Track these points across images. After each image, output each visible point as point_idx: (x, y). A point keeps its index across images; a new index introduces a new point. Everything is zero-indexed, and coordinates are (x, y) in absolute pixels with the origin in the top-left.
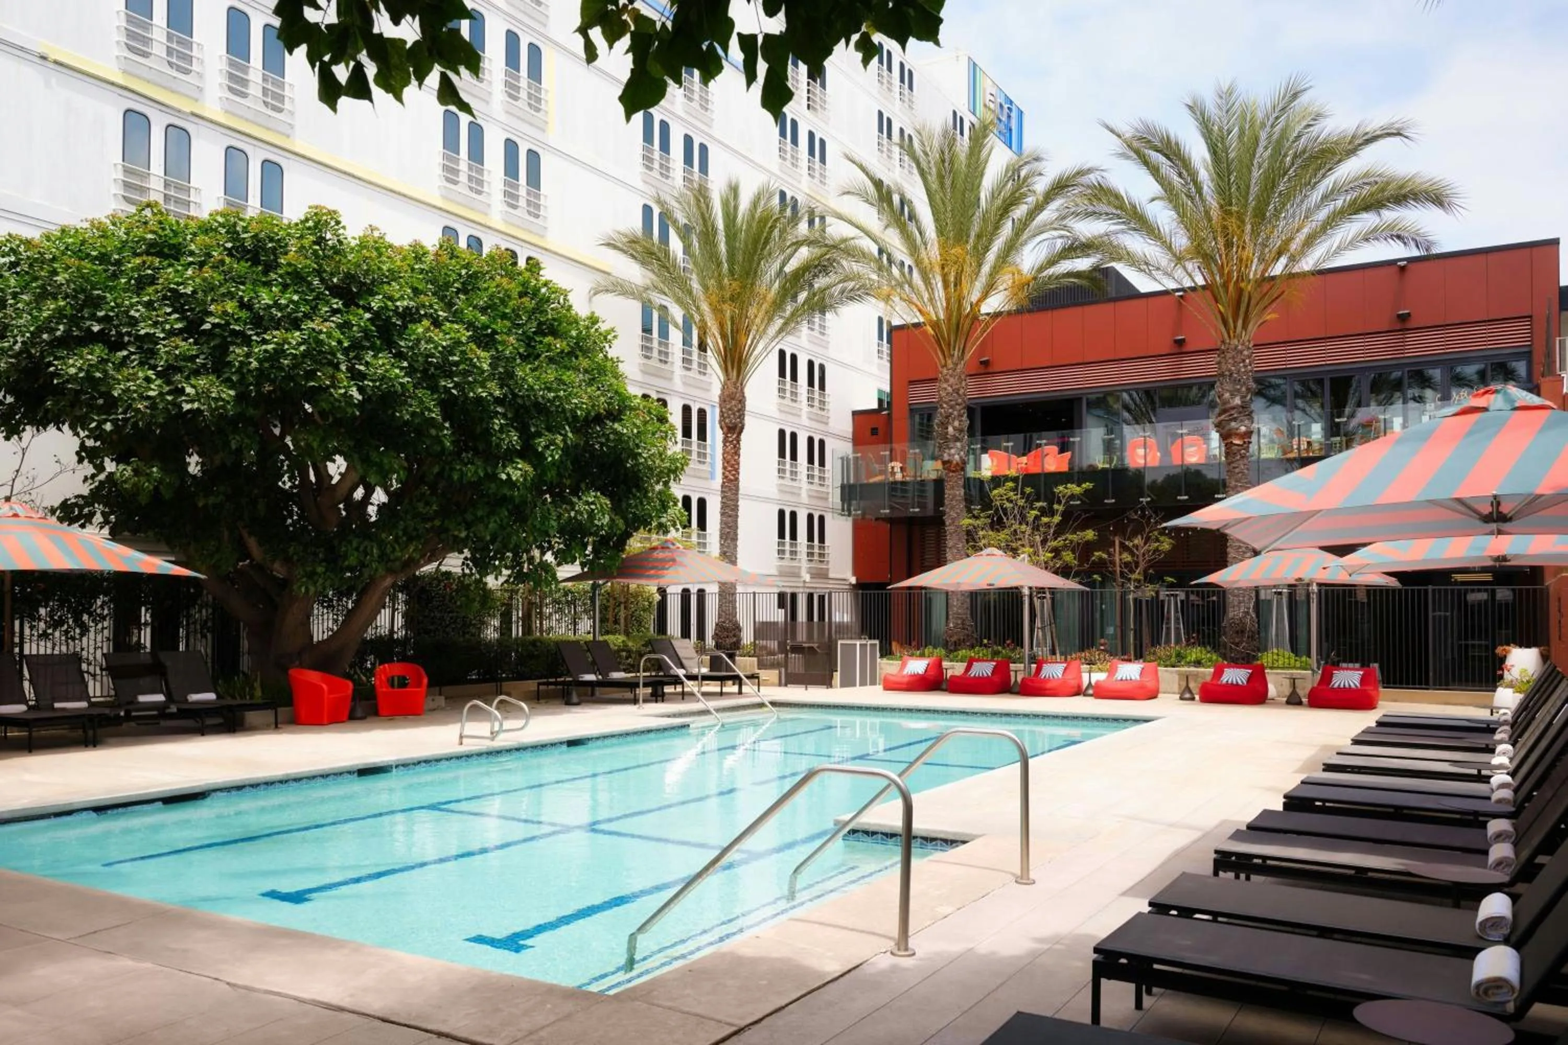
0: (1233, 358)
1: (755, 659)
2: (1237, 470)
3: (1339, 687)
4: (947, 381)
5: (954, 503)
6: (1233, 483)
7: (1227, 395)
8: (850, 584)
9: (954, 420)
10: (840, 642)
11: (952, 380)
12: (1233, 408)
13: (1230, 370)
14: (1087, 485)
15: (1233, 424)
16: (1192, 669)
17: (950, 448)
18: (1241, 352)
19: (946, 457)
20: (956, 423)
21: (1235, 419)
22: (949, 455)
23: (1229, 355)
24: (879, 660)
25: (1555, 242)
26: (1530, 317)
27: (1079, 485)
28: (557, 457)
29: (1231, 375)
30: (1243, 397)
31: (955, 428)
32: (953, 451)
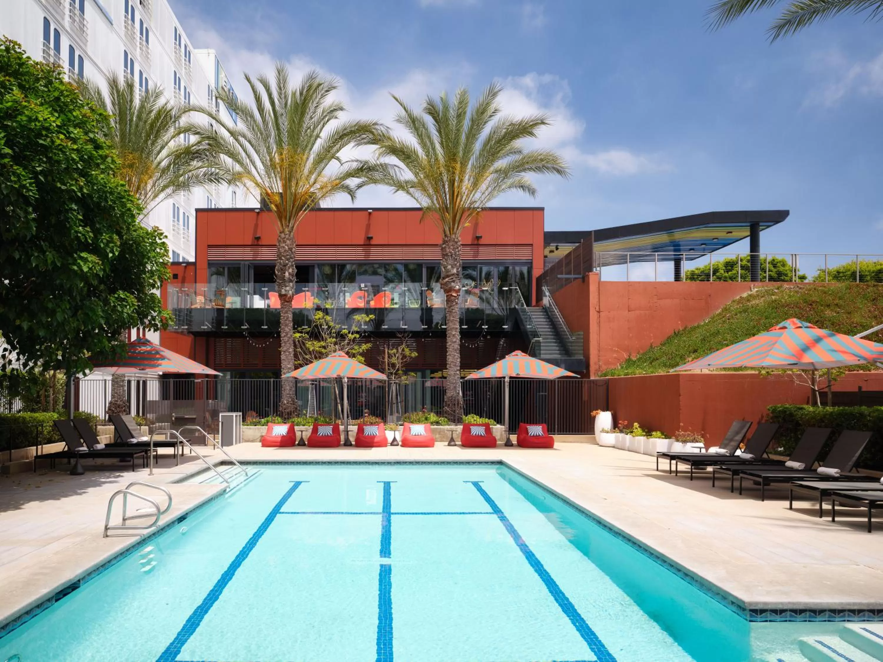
0: (453, 245)
1: (147, 427)
2: (454, 311)
3: (534, 436)
4: (284, 242)
5: (287, 322)
6: (452, 319)
7: (449, 267)
8: (159, 375)
9: (289, 268)
10: (220, 415)
11: (288, 242)
12: (453, 275)
13: (451, 253)
14: (372, 316)
15: (453, 284)
16: (435, 427)
17: (286, 286)
18: (457, 242)
19: (283, 292)
20: (291, 270)
21: (454, 281)
22: (286, 291)
23: (451, 244)
24: (242, 426)
25: (542, 209)
26: (532, 245)
27: (368, 316)
28: (117, 254)
29: (451, 256)
30: (458, 269)
31: (289, 274)
32: (288, 288)
